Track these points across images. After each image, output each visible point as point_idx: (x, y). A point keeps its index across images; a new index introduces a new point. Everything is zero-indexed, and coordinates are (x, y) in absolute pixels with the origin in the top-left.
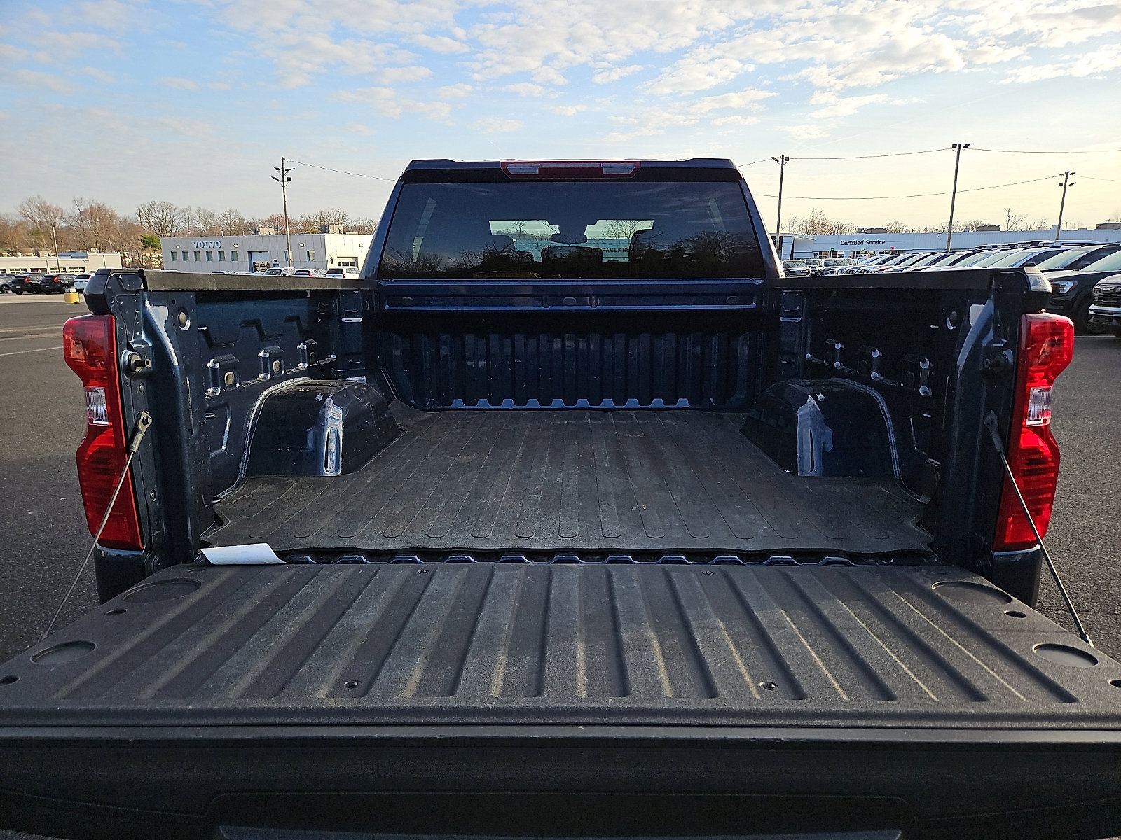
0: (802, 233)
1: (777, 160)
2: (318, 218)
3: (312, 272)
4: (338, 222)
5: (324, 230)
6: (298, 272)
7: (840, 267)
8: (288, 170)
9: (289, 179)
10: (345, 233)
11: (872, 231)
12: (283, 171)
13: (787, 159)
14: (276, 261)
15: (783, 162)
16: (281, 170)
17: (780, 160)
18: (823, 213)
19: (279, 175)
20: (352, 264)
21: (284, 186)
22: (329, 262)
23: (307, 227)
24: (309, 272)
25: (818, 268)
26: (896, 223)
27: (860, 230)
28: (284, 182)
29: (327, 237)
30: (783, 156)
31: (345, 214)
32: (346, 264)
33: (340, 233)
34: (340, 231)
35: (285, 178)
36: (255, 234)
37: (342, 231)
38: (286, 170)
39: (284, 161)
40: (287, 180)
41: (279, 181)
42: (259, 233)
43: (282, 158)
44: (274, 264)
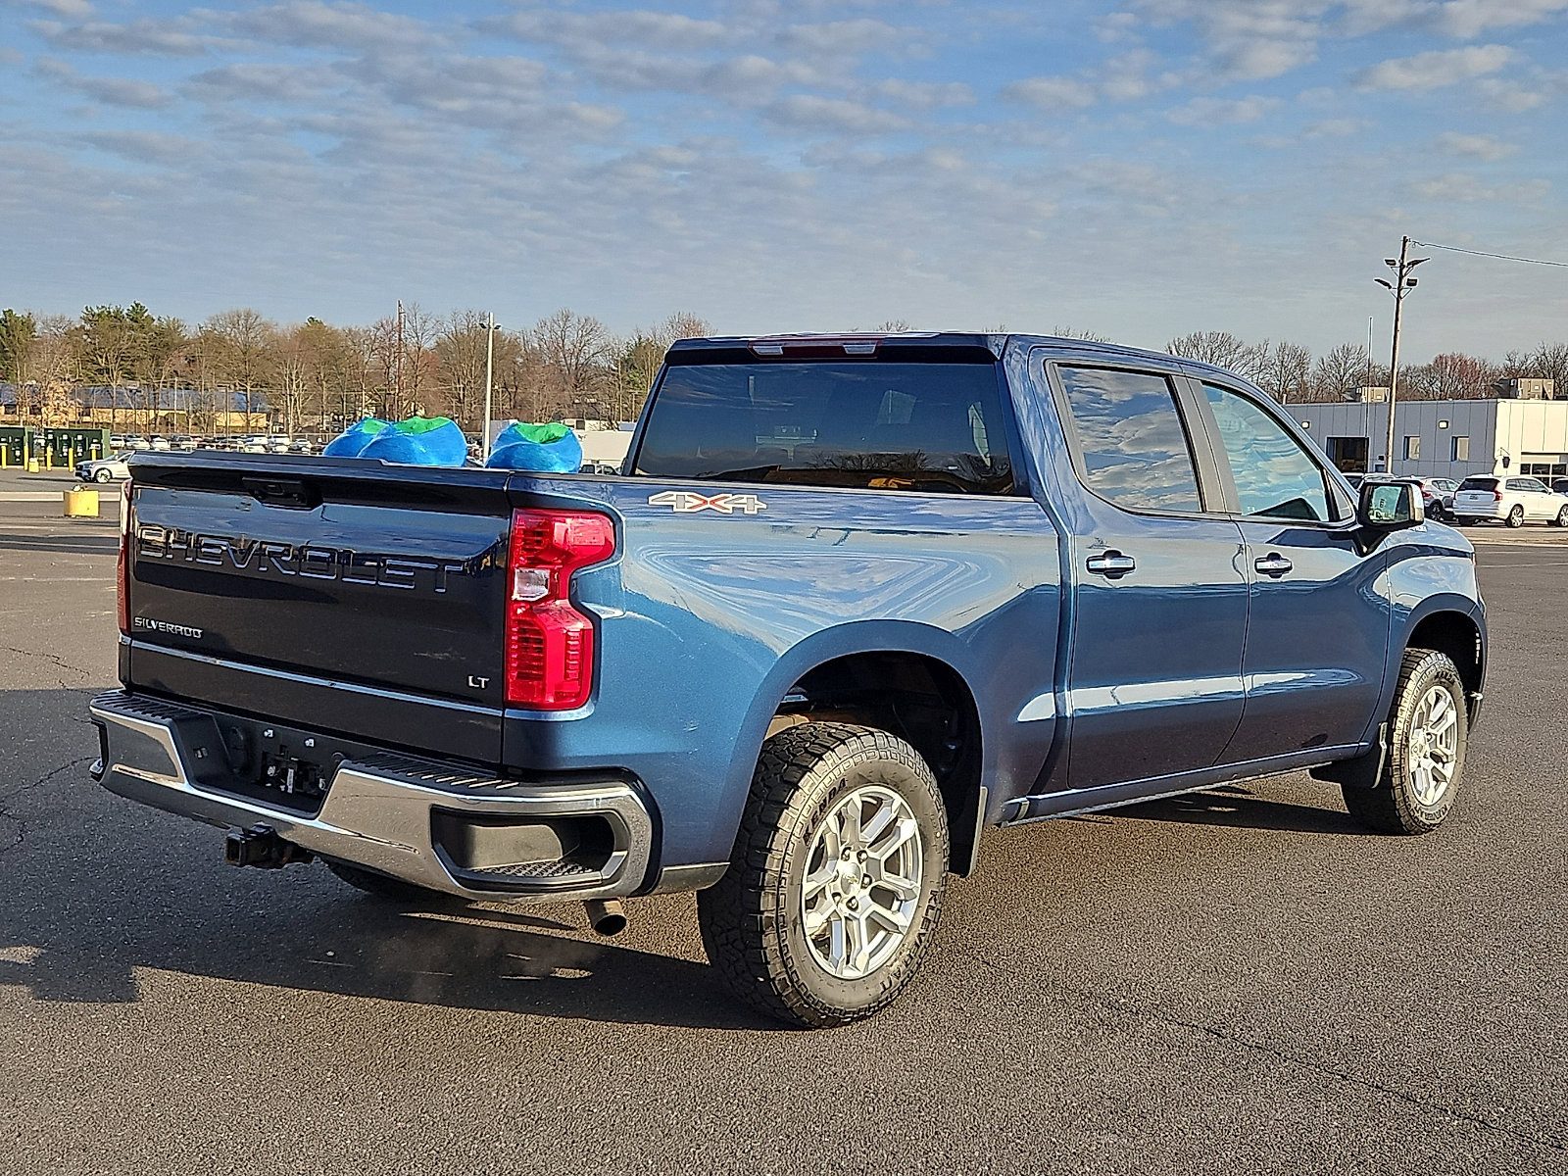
5: (1504, 390)
8: (1413, 264)
9: (1412, 283)
10: (1556, 398)
12: (1402, 266)
16: (1398, 264)
21: (1399, 298)
22: (1500, 464)
28: (1400, 289)
29: (1504, 406)
32: (1540, 469)
33: (1545, 397)
34: (1544, 392)
35: (1404, 281)
36: (1354, 401)
37: (1550, 393)
38: (1409, 264)
39: (1408, 243)
40: (1408, 284)
41: (1390, 287)
42: (1363, 397)
43: (1405, 238)
44: (1377, 466)
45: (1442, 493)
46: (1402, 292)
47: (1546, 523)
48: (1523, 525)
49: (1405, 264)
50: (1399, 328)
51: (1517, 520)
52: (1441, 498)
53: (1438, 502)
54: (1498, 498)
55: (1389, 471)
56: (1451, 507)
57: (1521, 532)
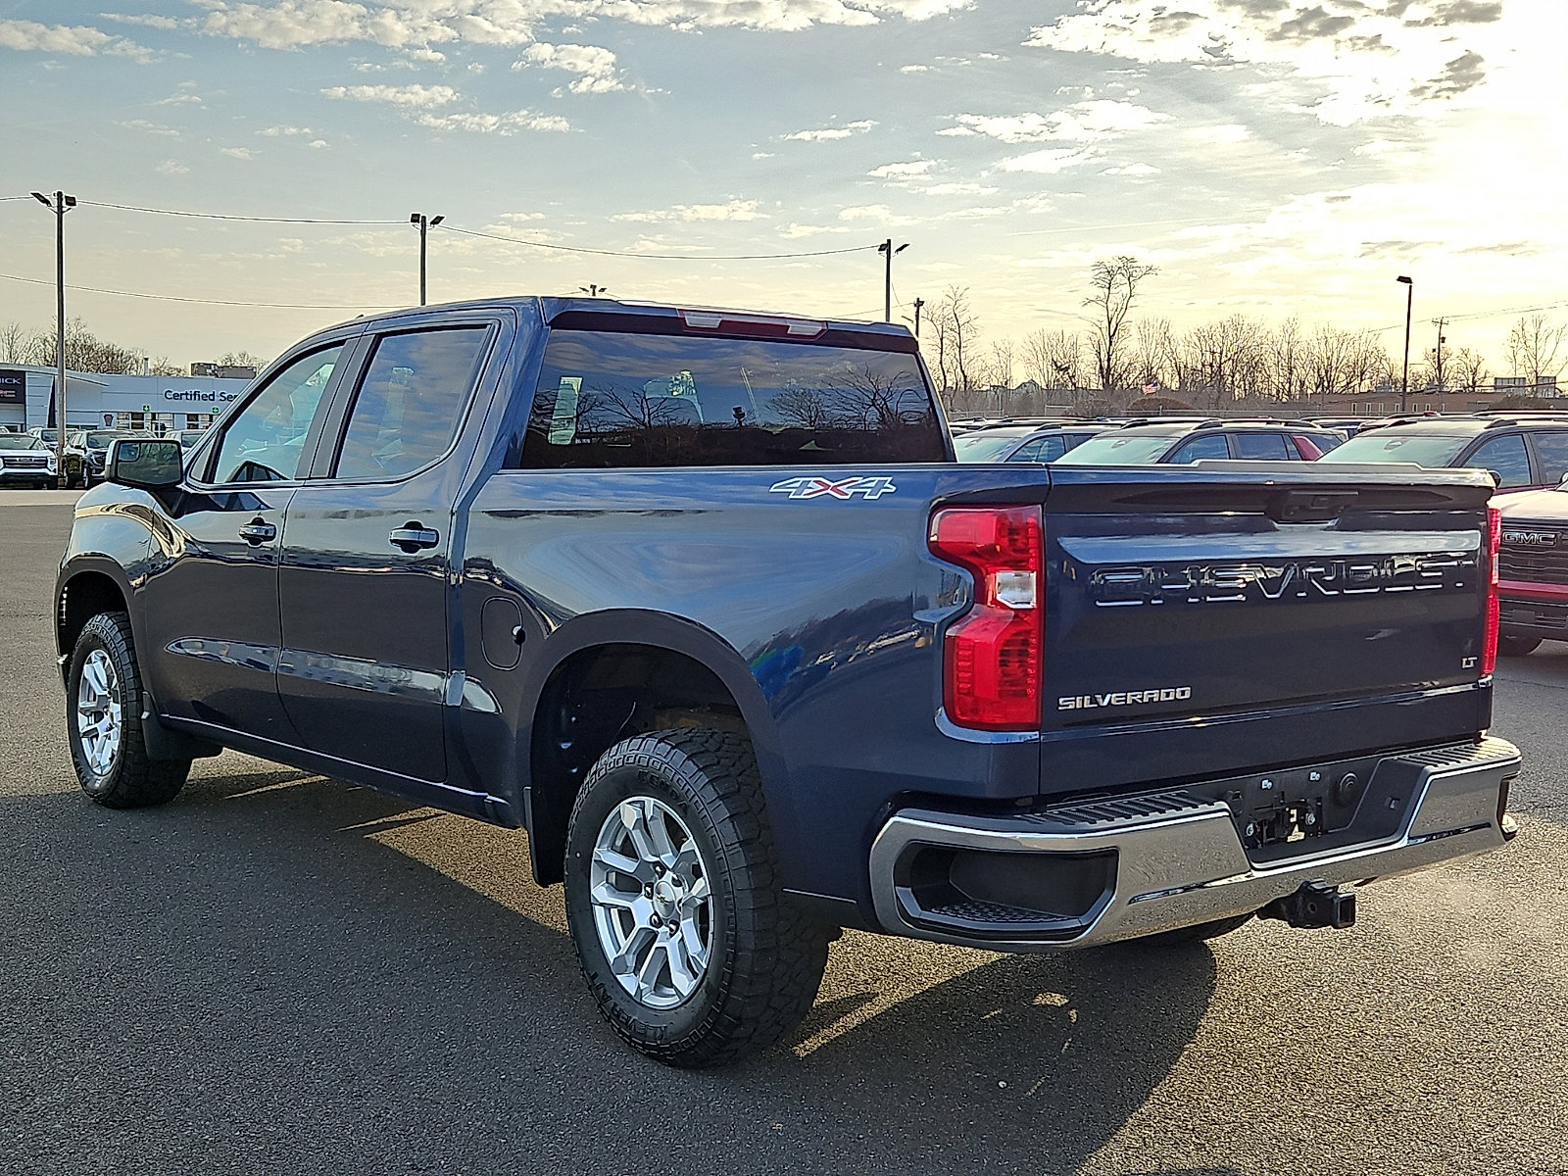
1: (46, 201)
15: (60, 206)
17: (54, 202)
26: (243, 355)
27: (203, 369)
30: (60, 194)
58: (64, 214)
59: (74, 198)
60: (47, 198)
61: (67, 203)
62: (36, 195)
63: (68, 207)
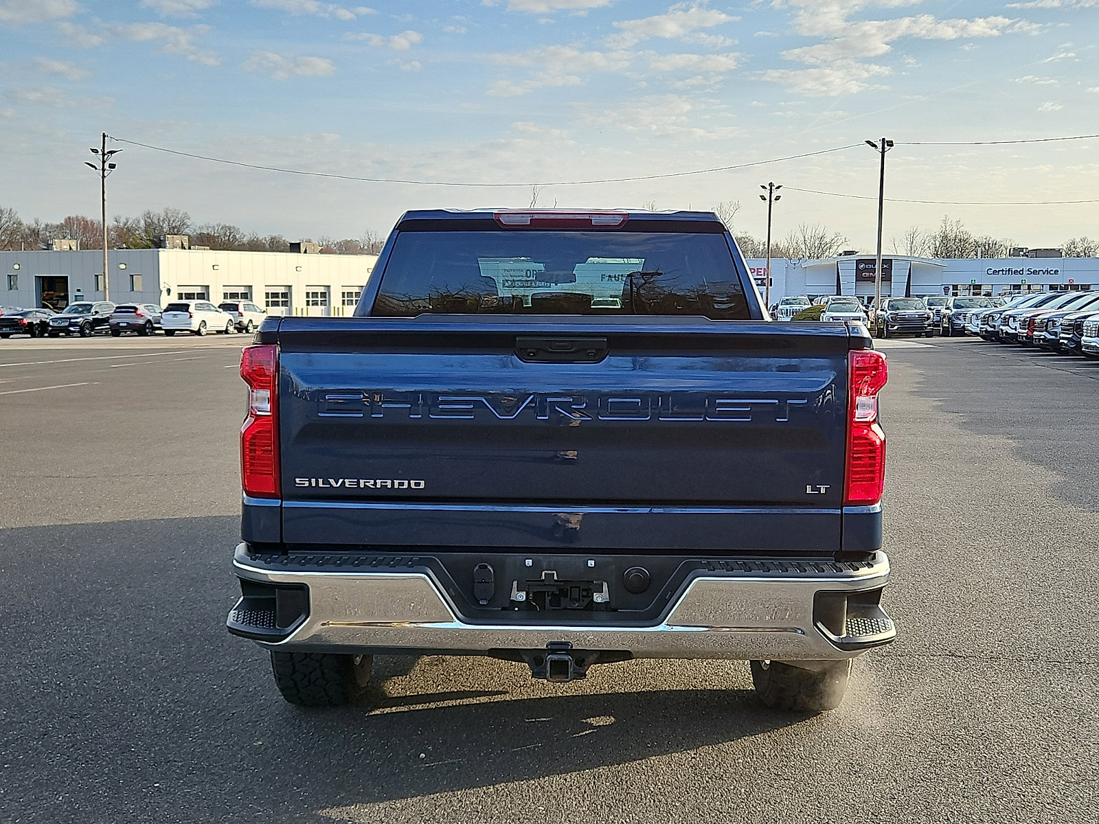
0: (928, 254)
1: (874, 146)
2: (142, 222)
3: (141, 309)
4: (176, 231)
5: (159, 244)
6: (119, 309)
7: (974, 311)
8: (111, 152)
9: (112, 166)
10: (190, 248)
11: (1037, 253)
12: (104, 155)
13: (891, 144)
14: (79, 290)
15: (883, 148)
16: (100, 153)
17: (880, 145)
18: (961, 223)
19: (97, 160)
20: (201, 296)
21: (104, 177)
22: (164, 293)
23: (125, 238)
24: (136, 309)
25: (944, 311)
26: (1083, 240)
27: (1017, 252)
28: (103, 170)
29: (163, 253)
30: (883, 139)
31: (186, 216)
32: (190, 296)
33: (183, 247)
34: (182, 244)
35: (107, 166)
36: (48, 249)
37: (186, 244)
38: (108, 153)
39: (106, 138)
40: (109, 167)
41: (96, 169)
42: (54, 246)
43: (104, 134)
44: (76, 296)
45: (151, 314)
46: (105, 172)
47: (215, 332)
48: (207, 334)
49: (106, 152)
50: (105, 198)
51: (203, 331)
52: (151, 318)
53: (149, 321)
54: (191, 317)
55: (108, 299)
56: (159, 323)
57: (207, 339)
58: (885, 153)
59: (892, 142)
60: (875, 143)
61: (888, 145)
62: (868, 142)
63: (889, 147)
